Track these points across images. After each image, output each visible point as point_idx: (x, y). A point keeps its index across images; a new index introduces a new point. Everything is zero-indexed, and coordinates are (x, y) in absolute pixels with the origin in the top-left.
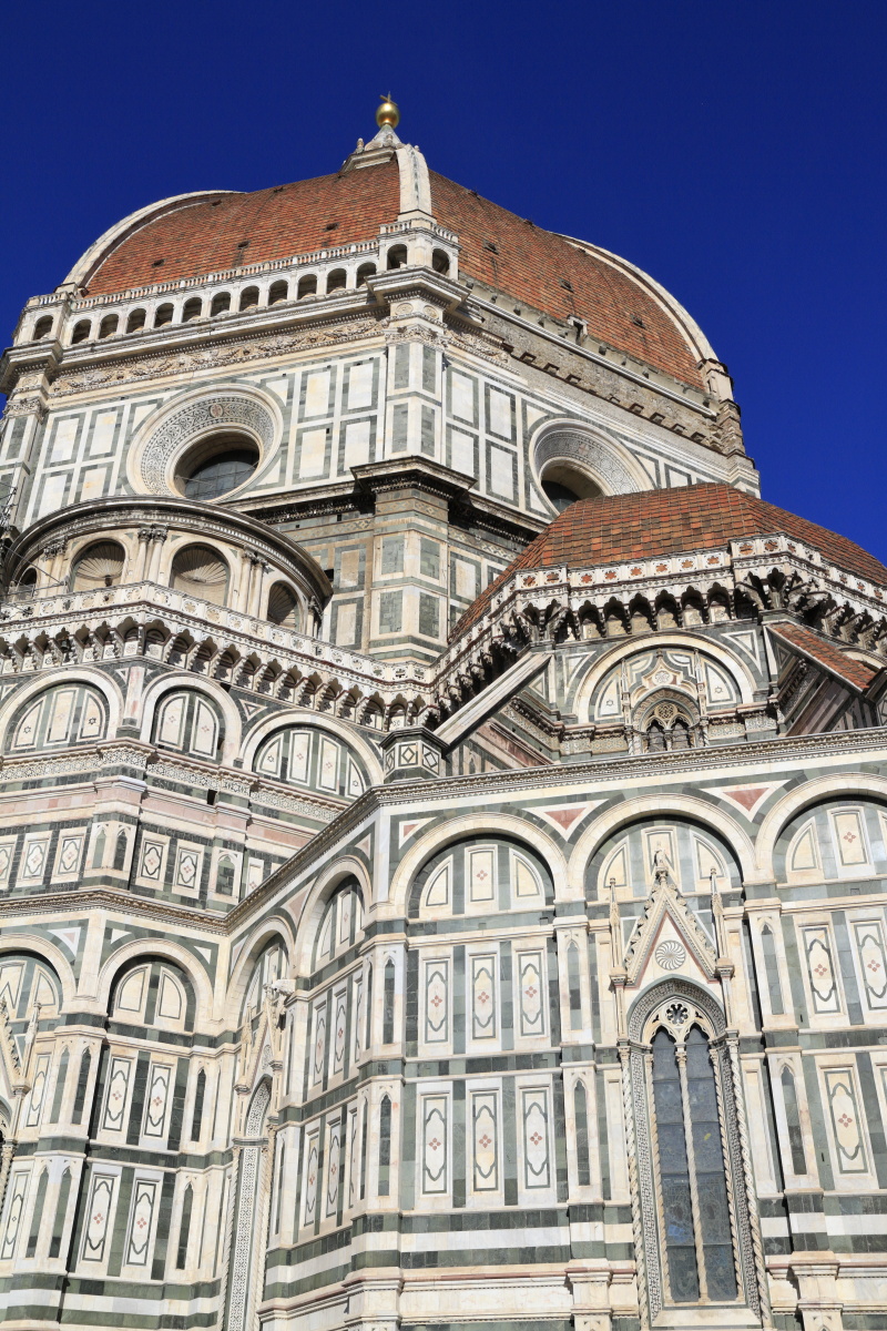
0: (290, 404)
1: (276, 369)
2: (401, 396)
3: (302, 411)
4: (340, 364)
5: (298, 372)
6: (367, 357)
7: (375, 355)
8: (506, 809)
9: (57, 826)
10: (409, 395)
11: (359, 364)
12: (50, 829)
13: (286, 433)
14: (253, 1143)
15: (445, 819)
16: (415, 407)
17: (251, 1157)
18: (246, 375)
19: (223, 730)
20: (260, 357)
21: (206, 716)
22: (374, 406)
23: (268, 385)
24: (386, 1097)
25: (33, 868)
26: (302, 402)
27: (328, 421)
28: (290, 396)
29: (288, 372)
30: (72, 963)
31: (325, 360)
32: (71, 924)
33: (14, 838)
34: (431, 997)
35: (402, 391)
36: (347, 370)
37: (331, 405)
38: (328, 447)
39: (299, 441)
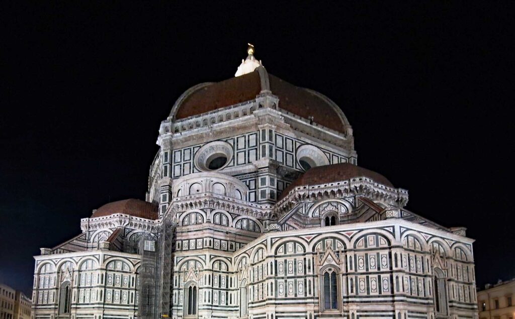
0: (234, 146)
1: (230, 137)
2: (264, 143)
3: (237, 148)
4: (247, 135)
5: (236, 138)
6: (254, 133)
7: (256, 132)
8: (296, 236)
10: (266, 143)
11: (251, 135)
12: (195, 239)
13: (234, 153)
16: (267, 145)
18: (222, 139)
19: (228, 221)
21: (224, 218)
22: (256, 145)
23: (228, 141)
26: (237, 145)
27: (245, 150)
28: (234, 143)
29: (233, 137)
31: (243, 134)
33: (188, 241)
35: (264, 142)
36: (249, 136)
37: (245, 146)
38: (245, 156)
39: (237, 155)
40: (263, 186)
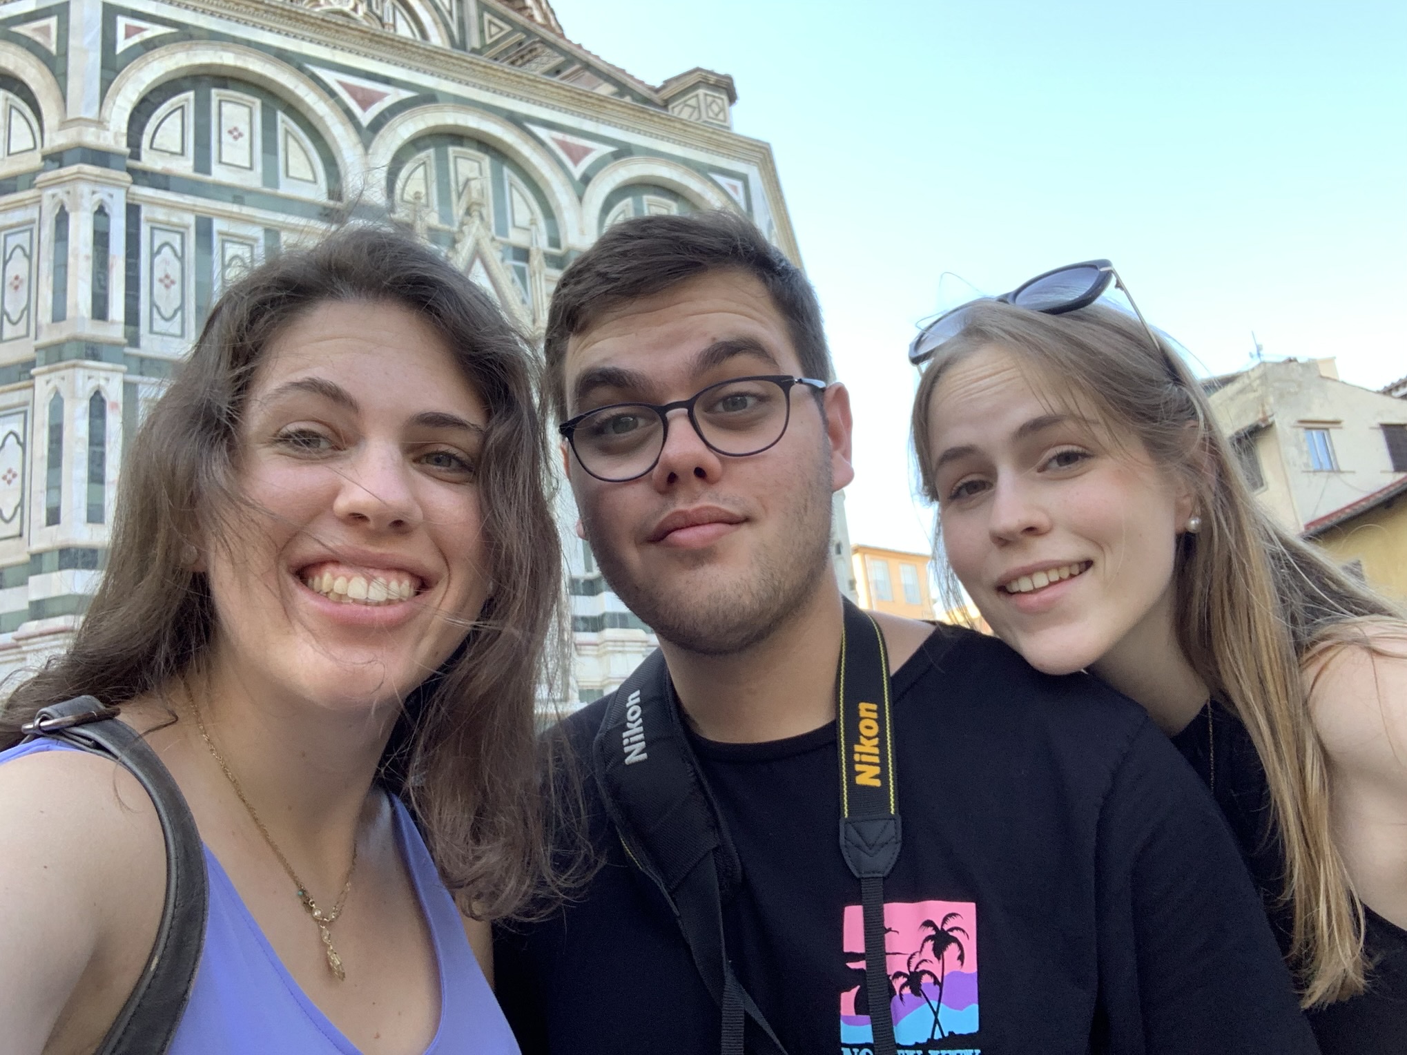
8: (282, 56)
15: (191, 37)
24: (97, 393)
34: (158, 274)
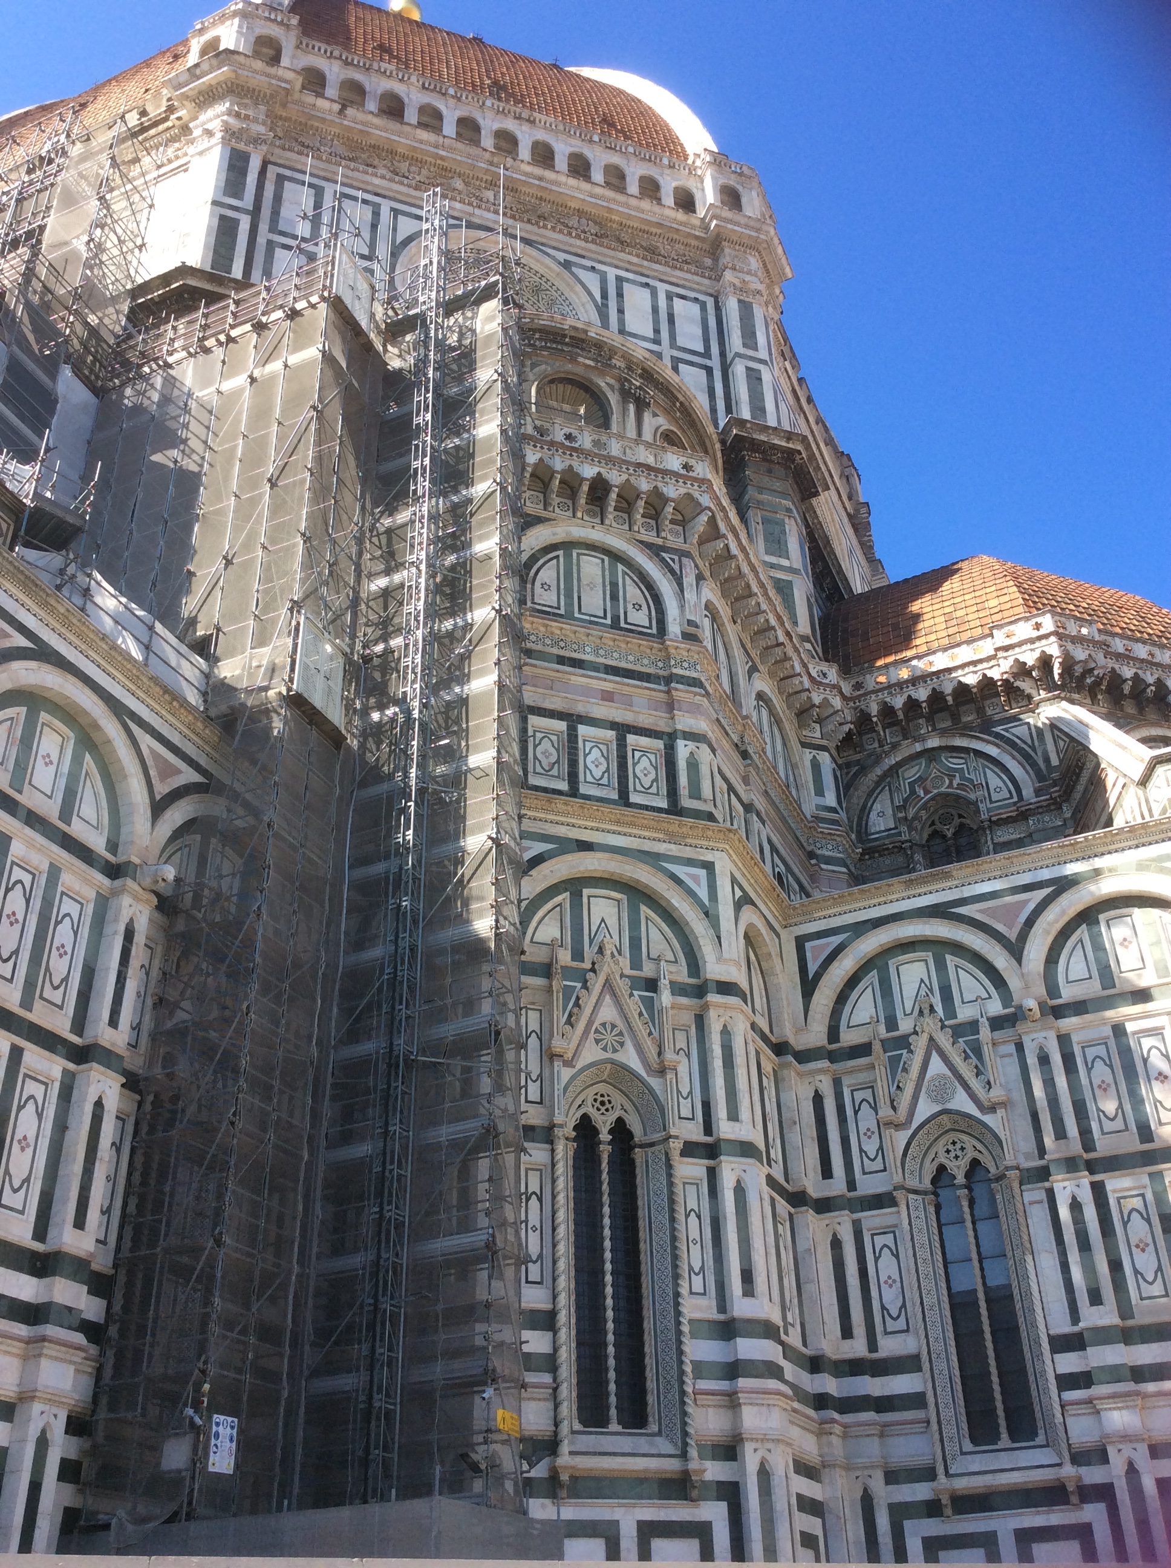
0: (605, 305)
1: (583, 257)
3: (621, 322)
4: (662, 288)
5: (610, 272)
6: (693, 295)
7: (701, 297)
9: (623, 730)
11: (683, 297)
12: (612, 729)
14: (916, 1192)
17: (917, 1208)
18: (543, 244)
20: (561, 231)
22: (707, 354)
23: (574, 269)
25: (598, 773)
26: (621, 311)
27: (655, 347)
28: (604, 295)
29: (599, 266)
30: (707, 914)
31: (642, 275)
32: (690, 862)
33: (562, 728)
36: (670, 297)
37: (657, 331)
40: (773, 559)
